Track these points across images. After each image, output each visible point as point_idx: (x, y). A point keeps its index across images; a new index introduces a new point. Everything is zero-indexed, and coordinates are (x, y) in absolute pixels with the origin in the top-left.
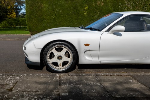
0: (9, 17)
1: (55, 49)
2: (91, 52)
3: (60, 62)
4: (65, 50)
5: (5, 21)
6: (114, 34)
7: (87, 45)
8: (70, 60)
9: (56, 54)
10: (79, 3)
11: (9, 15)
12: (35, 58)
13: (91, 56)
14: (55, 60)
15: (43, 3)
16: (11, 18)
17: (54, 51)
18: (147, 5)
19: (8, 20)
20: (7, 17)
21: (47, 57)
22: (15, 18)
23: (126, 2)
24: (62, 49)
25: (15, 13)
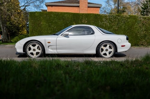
0: (20, 33)
1: (32, 45)
2: (52, 46)
3: (35, 53)
4: (37, 46)
5: (17, 37)
6: (64, 36)
7: (49, 43)
8: (40, 51)
9: (32, 48)
10: (69, 21)
11: (20, 32)
12: (20, 50)
13: (52, 49)
14: (31, 51)
15: (42, 21)
16: (22, 34)
17: (31, 46)
18: (120, 22)
19: (20, 36)
20: (19, 33)
21: (27, 50)
22: (26, 35)
23: (104, 20)
24: (36, 45)
25: (25, 30)
